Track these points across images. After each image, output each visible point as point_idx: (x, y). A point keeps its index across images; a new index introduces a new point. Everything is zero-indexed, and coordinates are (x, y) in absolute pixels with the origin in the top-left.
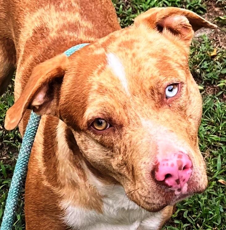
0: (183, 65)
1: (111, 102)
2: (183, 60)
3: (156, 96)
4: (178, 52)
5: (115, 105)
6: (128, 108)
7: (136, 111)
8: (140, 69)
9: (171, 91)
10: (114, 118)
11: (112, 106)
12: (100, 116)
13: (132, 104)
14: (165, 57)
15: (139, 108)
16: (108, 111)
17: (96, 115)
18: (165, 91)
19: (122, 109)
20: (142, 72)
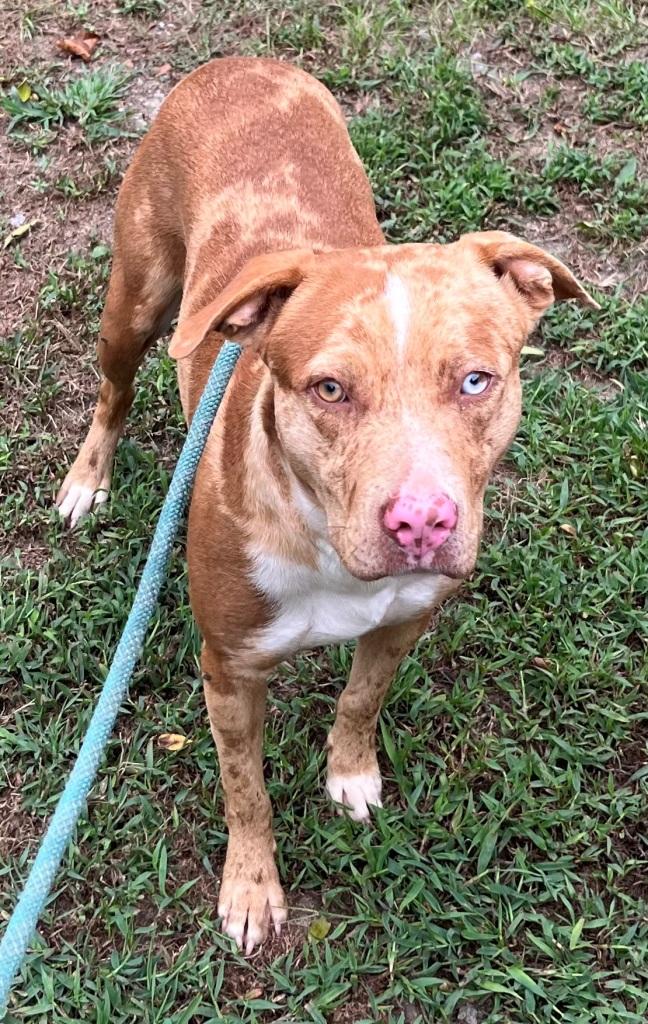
0: (513, 346)
1: (367, 358)
2: (516, 340)
3: (446, 379)
4: (514, 322)
5: (370, 366)
6: (390, 381)
7: (401, 394)
8: (436, 324)
9: (474, 382)
10: (359, 389)
11: (364, 366)
12: (336, 375)
13: (400, 378)
14: (489, 321)
15: (409, 391)
16: (354, 372)
17: (329, 372)
18: (464, 379)
19: (378, 380)
20: (438, 327)
